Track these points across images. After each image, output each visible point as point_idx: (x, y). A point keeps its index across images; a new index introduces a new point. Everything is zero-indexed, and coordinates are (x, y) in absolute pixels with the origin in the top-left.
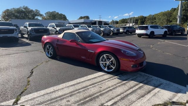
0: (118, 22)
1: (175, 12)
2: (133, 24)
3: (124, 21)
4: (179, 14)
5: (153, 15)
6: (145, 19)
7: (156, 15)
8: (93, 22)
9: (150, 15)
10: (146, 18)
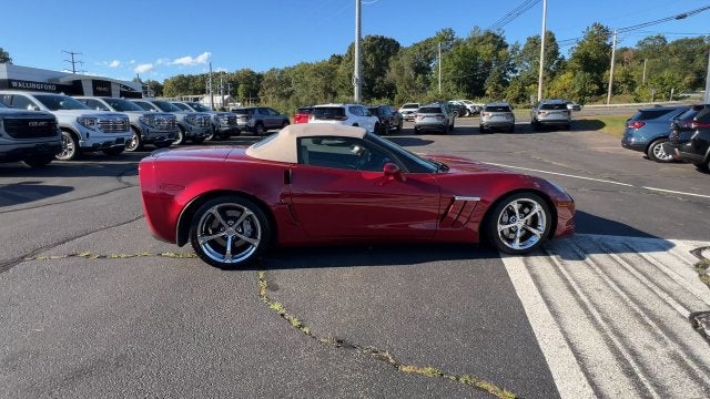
0: (162, 87)
1: (341, 66)
2: (226, 97)
3: (187, 85)
4: (356, 74)
5: (282, 72)
6: (259, 82)
7: (290, 69)
8: (62, 81)
9: (273, 69)
10: (260, 77)
